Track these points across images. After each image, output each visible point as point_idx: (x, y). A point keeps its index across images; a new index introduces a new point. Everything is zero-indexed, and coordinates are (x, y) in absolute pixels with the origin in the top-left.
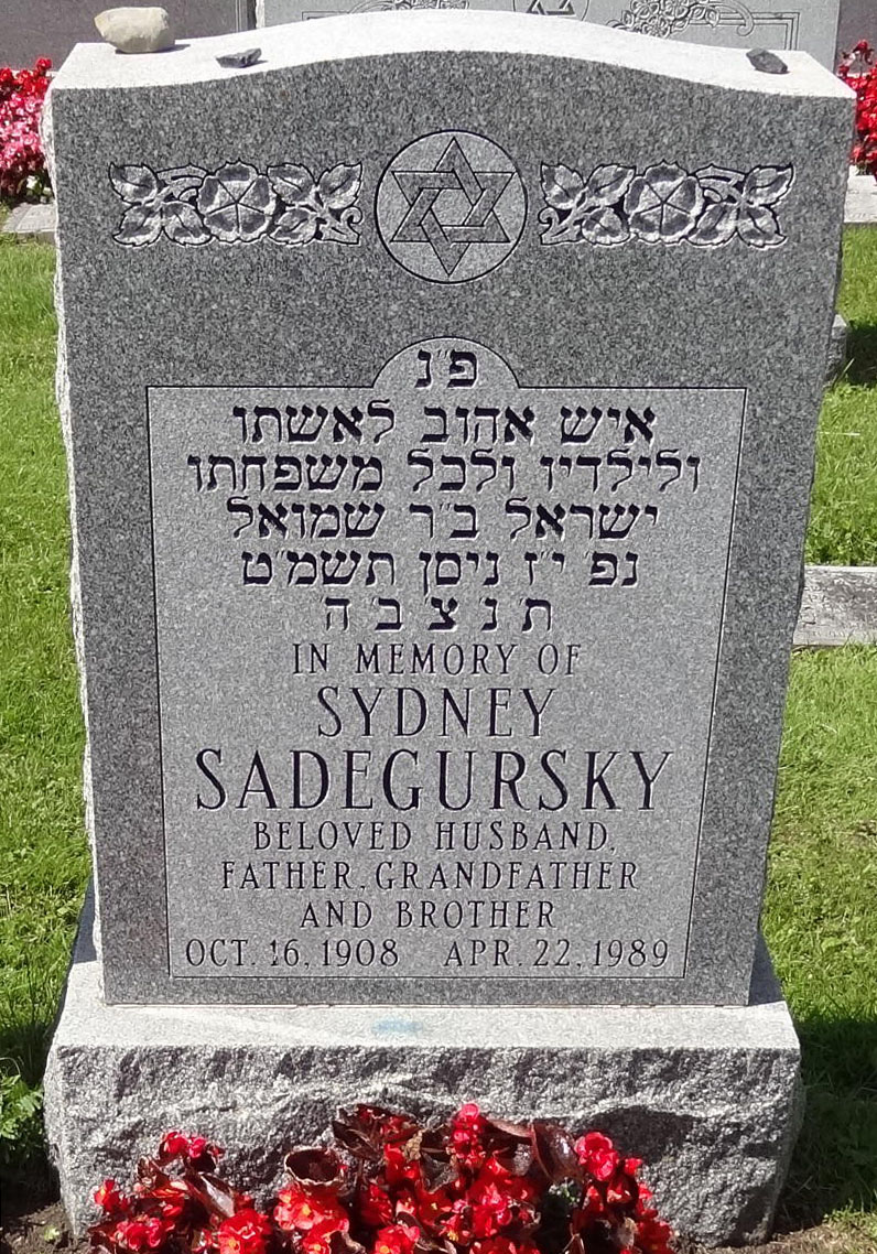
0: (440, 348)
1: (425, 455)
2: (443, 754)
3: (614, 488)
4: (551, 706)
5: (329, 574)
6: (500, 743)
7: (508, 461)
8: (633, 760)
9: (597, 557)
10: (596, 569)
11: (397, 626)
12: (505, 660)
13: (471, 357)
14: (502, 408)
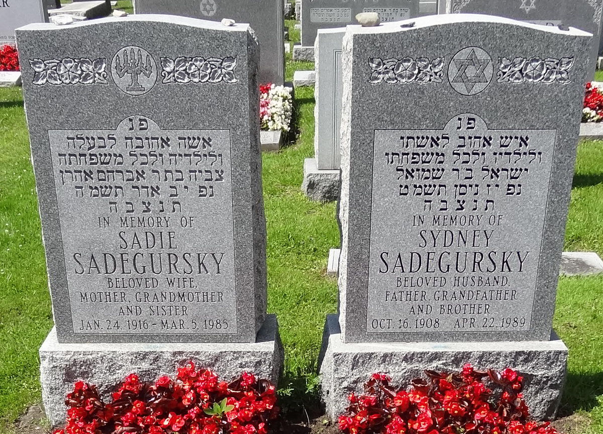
0: (465, 117)
1: (458, 152)
2: (458, 253)
3: (515, 163)
4: (492, 236)
5: (426, 192)
6: (476, 249)
7: (483, 154)
8: (517, 255)
9: (509, 185)
10: (509, 190)
11: (446, 209)
12: (479, 221)
13: (474, 119)
14: (482, 136)
